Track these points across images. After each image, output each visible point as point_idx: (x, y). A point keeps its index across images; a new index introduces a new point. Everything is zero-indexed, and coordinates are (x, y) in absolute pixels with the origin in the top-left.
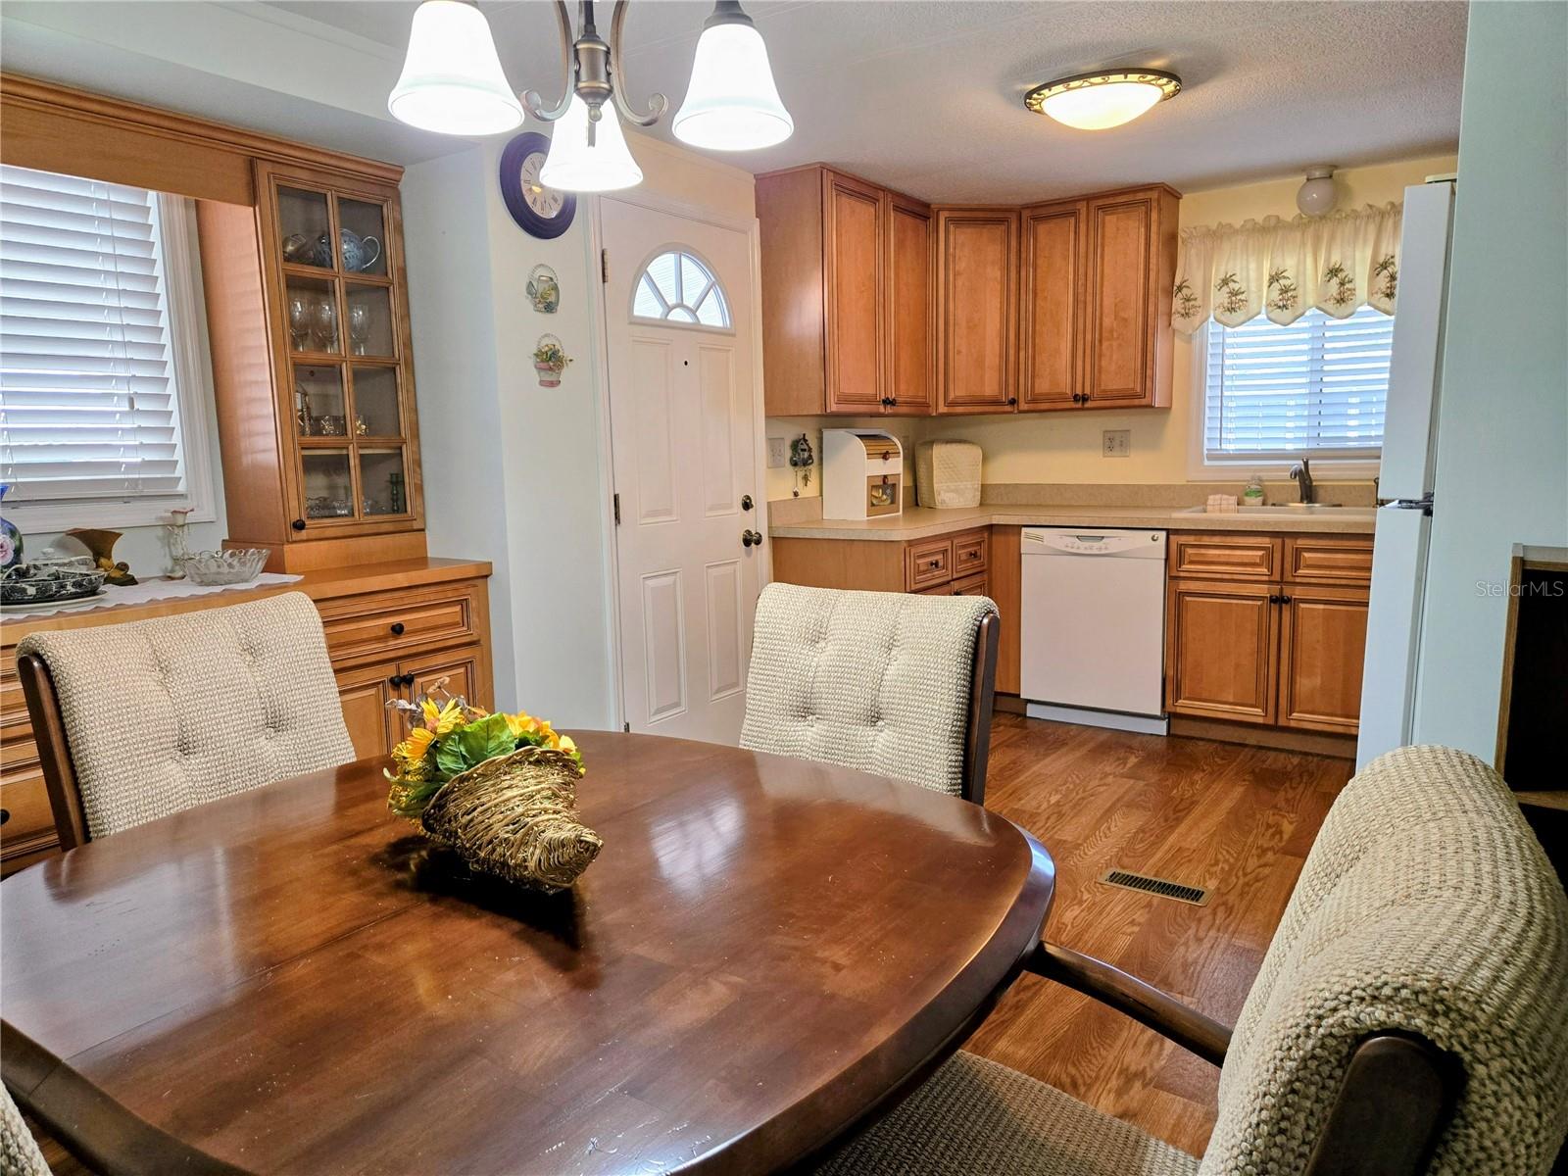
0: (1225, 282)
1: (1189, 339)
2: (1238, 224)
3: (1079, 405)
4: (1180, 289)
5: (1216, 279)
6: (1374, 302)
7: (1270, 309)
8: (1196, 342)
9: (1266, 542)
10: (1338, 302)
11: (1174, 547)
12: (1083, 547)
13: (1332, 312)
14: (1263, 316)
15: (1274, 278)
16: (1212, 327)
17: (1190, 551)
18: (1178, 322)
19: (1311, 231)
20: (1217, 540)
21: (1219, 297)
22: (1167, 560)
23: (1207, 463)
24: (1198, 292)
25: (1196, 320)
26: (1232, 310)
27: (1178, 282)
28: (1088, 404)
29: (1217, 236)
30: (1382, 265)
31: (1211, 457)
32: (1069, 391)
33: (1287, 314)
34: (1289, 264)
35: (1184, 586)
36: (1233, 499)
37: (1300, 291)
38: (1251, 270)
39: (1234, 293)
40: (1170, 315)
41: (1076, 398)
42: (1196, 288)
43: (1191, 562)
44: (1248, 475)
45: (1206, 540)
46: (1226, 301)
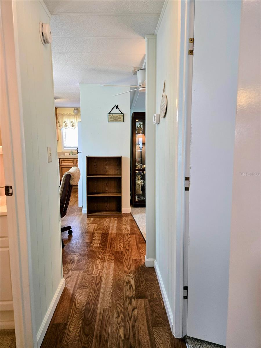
0: (65, 122)
1: (60, 130)
2: (66, 114)
4: (58, 122)
5: (63, 122)
7: (71, 127)
8: (61, 130)
9: (73, 159)
11: (60, 161)
15: (71, 122)
16: (63, 128)
17: (63, 161)
18: (58, 127)
19: (75, 116)
20: (66, 159)
21: (64, 124)
22: (60, 163)
23: (64, 148)
24: (61, 124)
25: (61, 127)
26: (66, 126)
27: (58, 121)
29: (63, 115)
31: (65, 148)
33: (73, 128)
34: (73, 120)
35: (62, 166)
36: (68, 154)
37: (75, 125)
38: (68, 120)
39: (66, 124)
40: (57, 126)
42: (60, 122)
43: (63, 163)
44: (70, 150)
45: (65, 160)
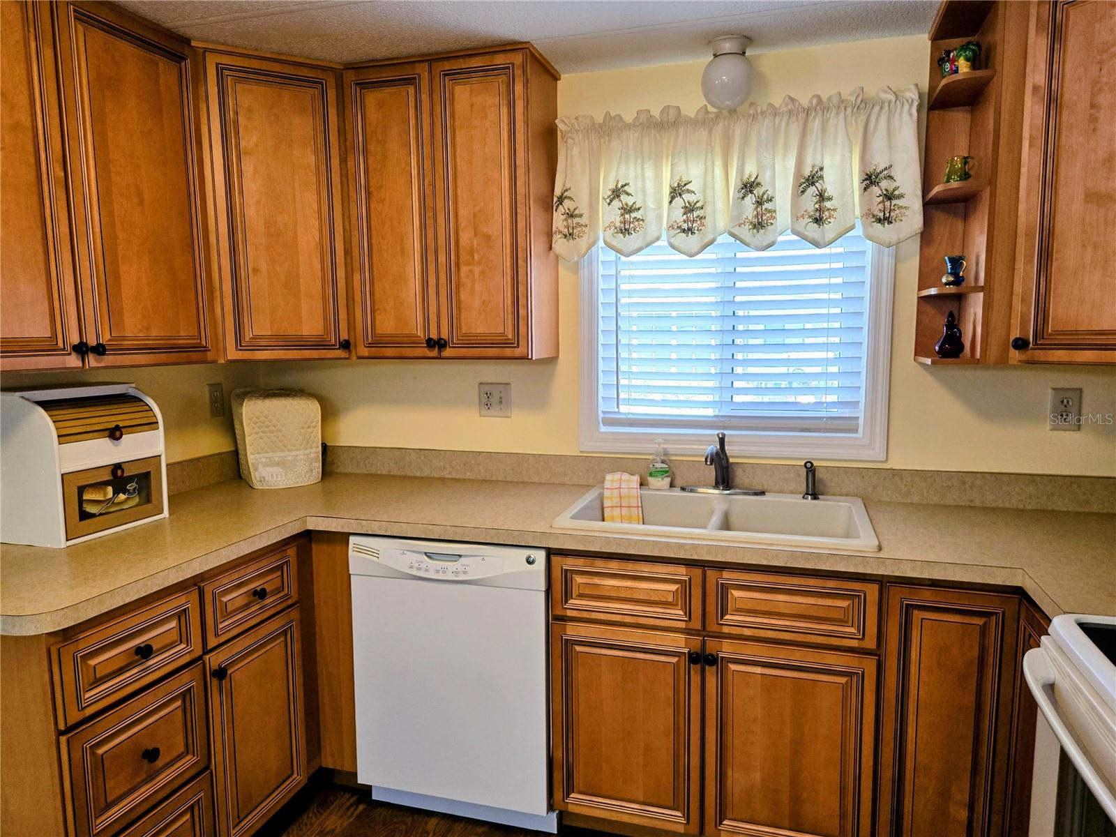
0: (616, 193)
1: (576, 268)
2: (629, 117)
3: (435, 353)
4: (561, 200)
5: (604, 191)
6: (801, 229)
7: (672, 232)
8: (584, 272)
9: (681, 572)
10: (755, 227)
12: (432, 568)
13: (748, 240)
14: (663, 243)
15: (676, 192)
16: (603, 255)
17: (579, 579)
18: (559, 244)
19: (719, 129)
20: (614, 566)
21: (609, 214)
22: (548, 591)
23: (603, 429)
24: (583, 208)
25: (583, 242)
26: (625, 231)
27: (558, 192)
28: (447, 352)
29: (608, 129)
30: (808, 180)
31: (609, 422)
32: (420, 333)
33: (693, 241)
34: (693, 172)
35: (573, 631)
36: (635, 479)
38: (648, 180)
39: (627, 210)
40: (550, 235)
41: (430, 343)
42: (580, 201)
46: (618, 219)
